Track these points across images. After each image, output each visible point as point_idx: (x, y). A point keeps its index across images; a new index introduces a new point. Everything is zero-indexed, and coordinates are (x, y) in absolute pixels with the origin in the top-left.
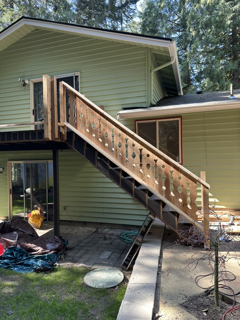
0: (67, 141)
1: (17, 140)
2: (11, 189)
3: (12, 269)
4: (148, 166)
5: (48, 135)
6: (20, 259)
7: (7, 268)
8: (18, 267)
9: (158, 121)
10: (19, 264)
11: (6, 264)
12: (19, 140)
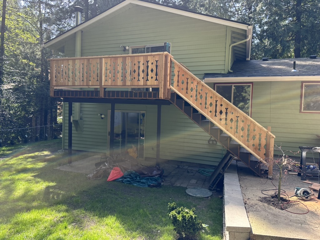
0: (170, 99)
1: (137, 97)
2: (109, 132)
3: (133, 184)
4: (232, 120)
5: (161, 96)
6: (135, 180)
7: (130, 184)
8: (136, 183)
9: (233, 85)
10: (137, 182)
11: (128, 181)
12: (139, 97)
